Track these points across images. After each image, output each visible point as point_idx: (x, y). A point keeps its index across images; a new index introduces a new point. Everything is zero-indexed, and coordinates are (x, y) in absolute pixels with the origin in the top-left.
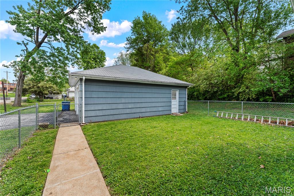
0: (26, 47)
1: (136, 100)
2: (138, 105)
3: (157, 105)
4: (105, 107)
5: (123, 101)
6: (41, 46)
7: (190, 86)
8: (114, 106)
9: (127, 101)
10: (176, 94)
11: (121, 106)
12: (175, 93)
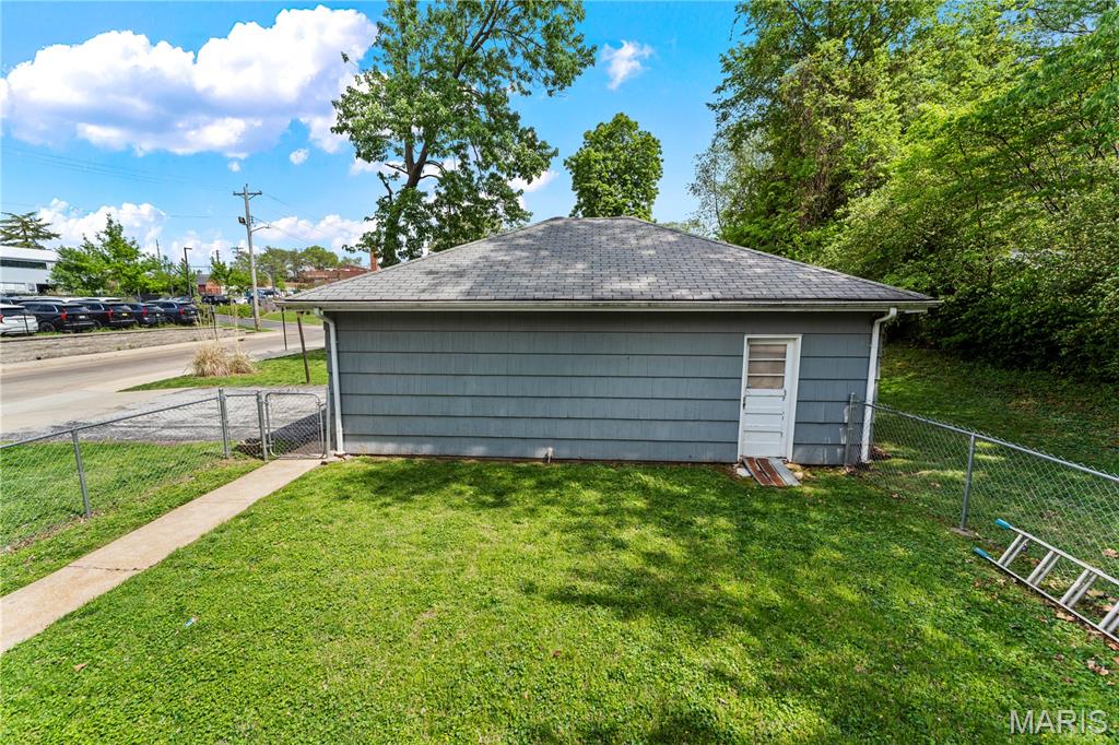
0: (388, 188)
1: (530, 387)
2: (540, 408)
3: (646, 410)
4: (405, 406)
5: (473, 386)
6: (420, 178)
7: (893, 312)
8: (438, 406)
9: (486, 386)
10: (784, 355)
11: (464, 407)
12: (781, 349)
